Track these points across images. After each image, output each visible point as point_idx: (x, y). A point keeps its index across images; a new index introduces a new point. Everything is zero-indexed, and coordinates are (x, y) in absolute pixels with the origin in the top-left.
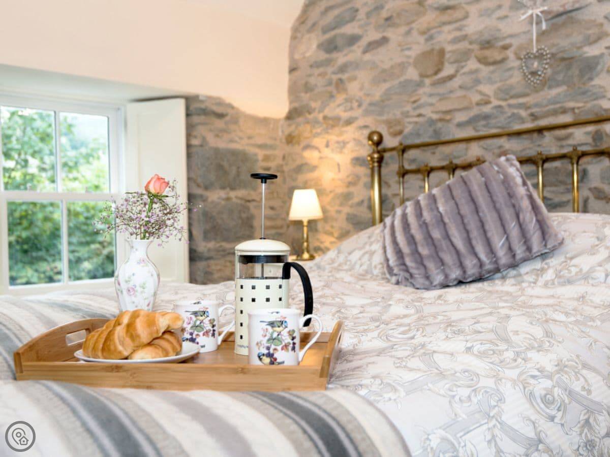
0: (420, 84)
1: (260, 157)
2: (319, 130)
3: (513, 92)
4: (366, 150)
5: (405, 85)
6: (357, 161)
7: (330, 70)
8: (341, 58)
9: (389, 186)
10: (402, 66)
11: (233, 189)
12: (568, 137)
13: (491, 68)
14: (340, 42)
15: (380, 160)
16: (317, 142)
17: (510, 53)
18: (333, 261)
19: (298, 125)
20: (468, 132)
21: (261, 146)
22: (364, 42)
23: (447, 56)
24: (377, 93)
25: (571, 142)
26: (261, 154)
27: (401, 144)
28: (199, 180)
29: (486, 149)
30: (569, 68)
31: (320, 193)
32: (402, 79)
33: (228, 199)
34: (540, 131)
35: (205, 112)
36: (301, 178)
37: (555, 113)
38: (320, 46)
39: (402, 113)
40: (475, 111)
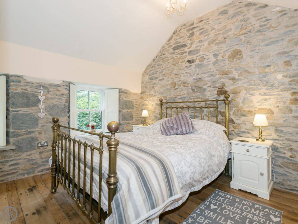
0: (170, 89)
1: (135, 102)
2: (148, 97)
3: (190, 93)
4: (159, 102)
5: (167, 89)
6: (157, 104)
7: (151, 84)
8: (154, 82)
9: (164, 110)
10: (167, 85)
11: (129, 109)
12: (200, 103)
13: (186, 88)
14: (153, 78)
15: (162, 105)
16: (148, 99)
17: (189, 85)
18: (152, 127)
19: (143, 95)
20: (180, 101)
21: (135, 100)
22: (159, 79)
23: (177, 84)
24: (162, 90)
25: (201, 104)
26: (135, 101)
27: (166, 102)
28: (121, 107)
29: (184, 104)
30: (201, 89)
31: (148, 111)
32: (167, 88)
33: (127, 111)
34: (195, 102)
35: (123, 92)
36: (144, 107)
37: (198, 98)
38: (149, 78)
39: (167, 95)
40: (182, 96)
